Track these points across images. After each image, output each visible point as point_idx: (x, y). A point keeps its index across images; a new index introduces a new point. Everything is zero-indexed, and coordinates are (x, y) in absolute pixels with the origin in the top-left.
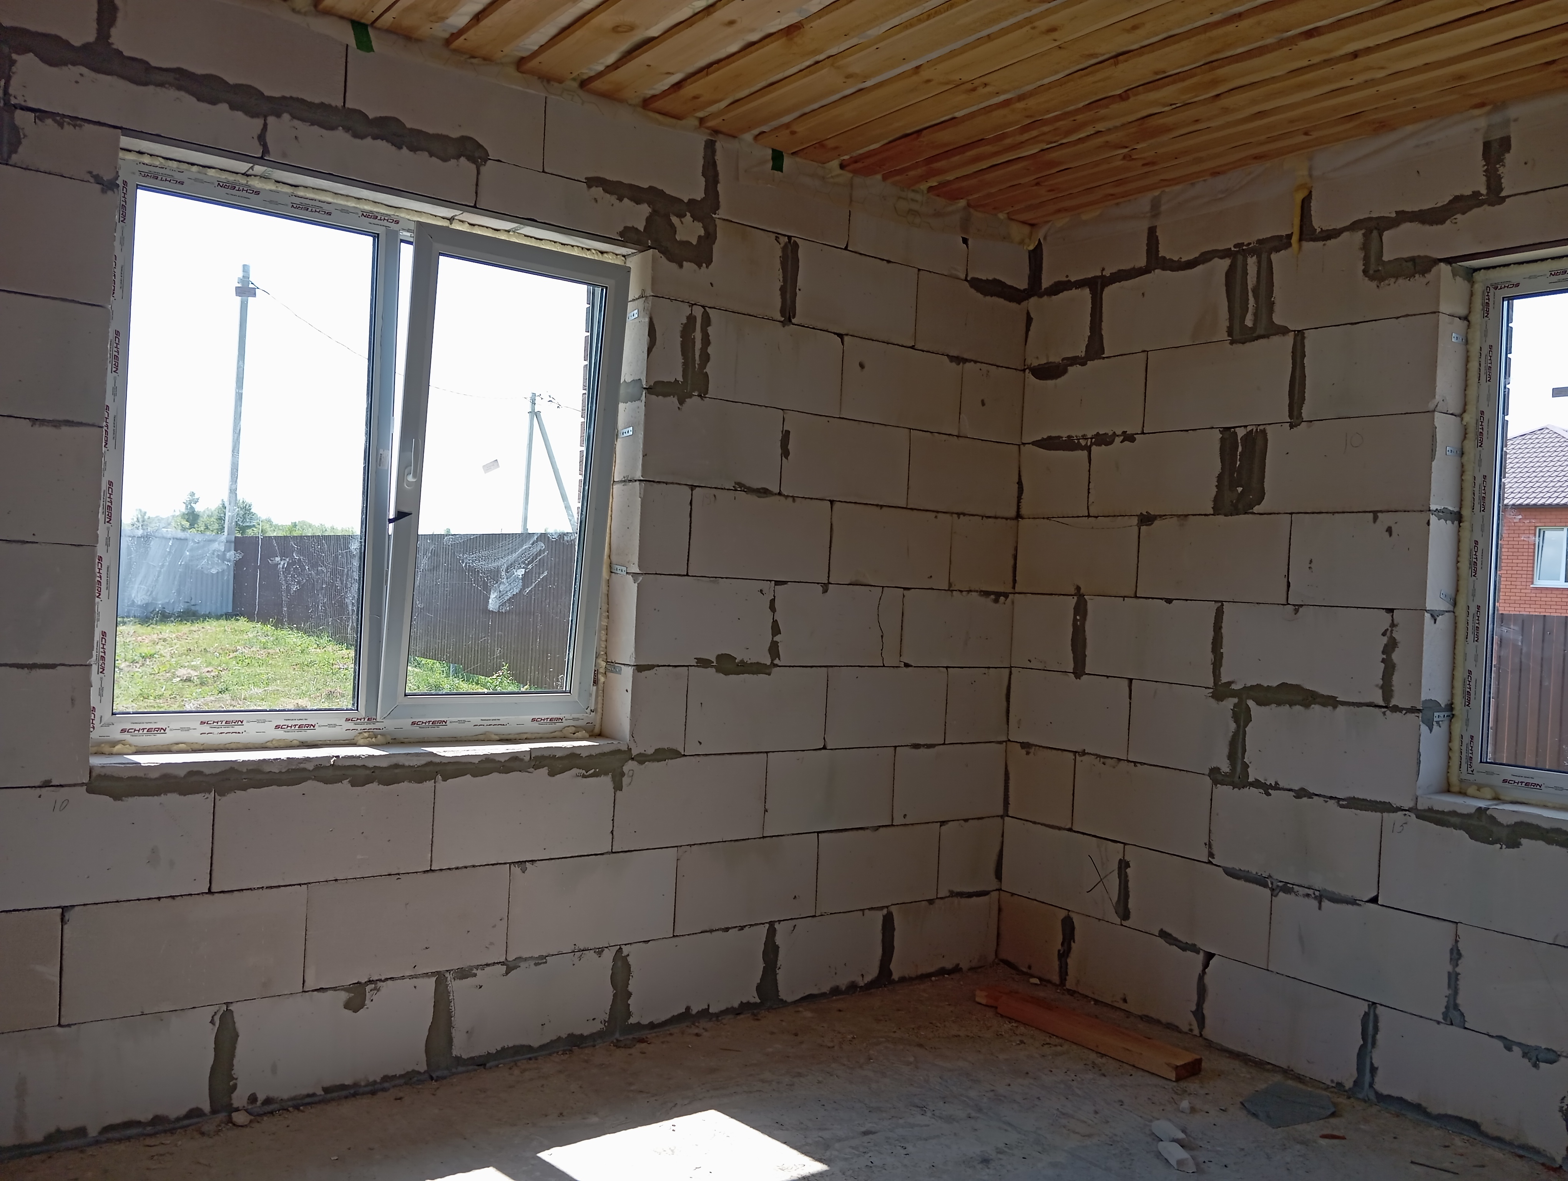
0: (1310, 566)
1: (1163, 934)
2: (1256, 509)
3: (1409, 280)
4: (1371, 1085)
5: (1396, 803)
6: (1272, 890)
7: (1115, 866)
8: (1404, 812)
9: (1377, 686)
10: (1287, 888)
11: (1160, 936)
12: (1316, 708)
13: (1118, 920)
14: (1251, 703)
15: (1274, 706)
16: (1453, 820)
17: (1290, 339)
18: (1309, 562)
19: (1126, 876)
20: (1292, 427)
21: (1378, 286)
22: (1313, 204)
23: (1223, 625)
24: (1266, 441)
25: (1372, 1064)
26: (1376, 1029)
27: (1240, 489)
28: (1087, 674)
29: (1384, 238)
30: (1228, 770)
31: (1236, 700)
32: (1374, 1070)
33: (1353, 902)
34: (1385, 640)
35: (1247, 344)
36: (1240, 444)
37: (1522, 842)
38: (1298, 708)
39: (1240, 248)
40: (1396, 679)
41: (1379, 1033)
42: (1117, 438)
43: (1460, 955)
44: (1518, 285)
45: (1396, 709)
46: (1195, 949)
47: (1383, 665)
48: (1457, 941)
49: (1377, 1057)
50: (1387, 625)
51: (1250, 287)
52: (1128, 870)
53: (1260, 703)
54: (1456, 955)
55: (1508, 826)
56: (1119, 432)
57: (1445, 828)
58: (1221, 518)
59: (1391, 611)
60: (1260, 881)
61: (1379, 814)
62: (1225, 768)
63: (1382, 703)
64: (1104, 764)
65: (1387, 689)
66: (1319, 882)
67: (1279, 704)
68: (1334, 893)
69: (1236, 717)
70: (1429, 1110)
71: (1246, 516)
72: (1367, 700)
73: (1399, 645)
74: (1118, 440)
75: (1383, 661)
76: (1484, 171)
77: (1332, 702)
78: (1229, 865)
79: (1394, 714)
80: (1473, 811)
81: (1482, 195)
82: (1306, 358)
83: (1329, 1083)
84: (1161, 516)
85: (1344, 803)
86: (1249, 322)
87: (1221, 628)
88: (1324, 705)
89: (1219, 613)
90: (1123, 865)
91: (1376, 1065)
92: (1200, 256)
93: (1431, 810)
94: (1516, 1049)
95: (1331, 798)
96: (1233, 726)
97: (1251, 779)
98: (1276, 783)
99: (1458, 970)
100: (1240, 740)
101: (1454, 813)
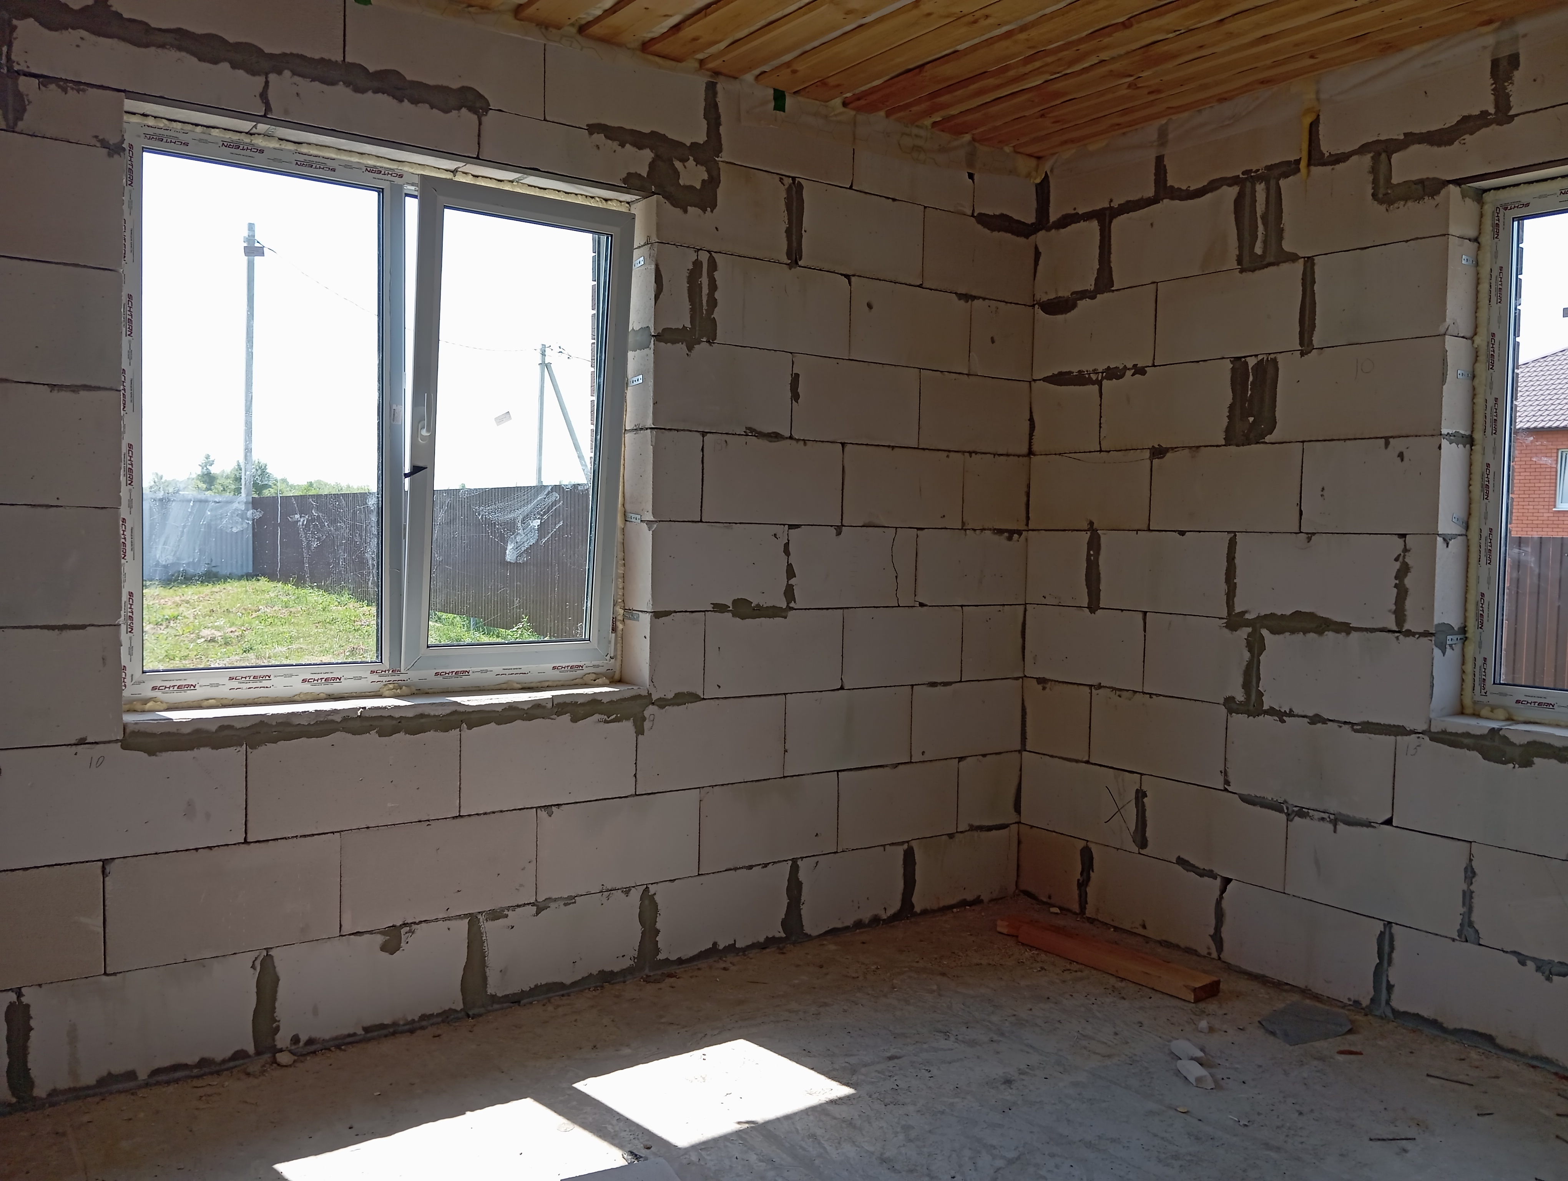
0: (1322, 493)
1: (1181, 861)
2: (1268, 439)
3: (1418, 203)
4: (1388, 1002)
5: (1410, 726)
6: (1288, 815)
7: (1133, 796)
8: (1418, 735)
9: (1390, 611)
10: (1302, 813)
11: (1177, 863)
12: (1330, 635)
13: (1136, 849)
14: (1265, 632)
15: (1287, 634)
16: (1466, 741)
17: (1300, 266)
18: (1321, 489)
19: (1143, 805)
20: (1302, 354)
21: (1387, 210)
22: (1321, 128)
23: (1237, 555)
24: (1277, 369)
25: (1388, 981)
26: (1392, 948)
27: (1251, 419)
28: (1101, 608)
29: (1392, 160)
30: (1242, 699)
31: (1250, 630)
32: (1390, 988)
33: (1368, 824)
34: (1397, 565)
35: (1257, 272)
36: (1251, 374)
37: (1535, 762)
38: (1312, 635)
39: (1247, 175)
40: (1409, 604)
41: (1395, 951)
42: (1128, 371)
43: (1474, 874)
44: (1528, 205)
45: (1409, 633)
46: (1212, 875)
47: (1395, 590)
48: (1471, 860)
49: (1394, 975)
50: (1399, 550)
51: (1259, 215)
52: (1145, 800)
53: (1273, 632)
54: (1470, 873)
55: (1520, 746)
56: (1130, 365)
57: (1458, 750)
58: (1233, 448)
59: (1403, 536)
60: (1276, 807)
61: (1393, 738)
62: (1240, 696)
63: (1395, 628)
64: (1120, 696)
65: (1400, 613)
66: (1334, 806)
67: (1293, 632)
68: (1348, 816)
69: (1250, 646)
70: (1445, 1025)
71: (1258, 445)
72: (1380, 626)
73: (1412, 570)
74: (1129, 373)
75: (1396, 586)
76: (1493, 90)
77: (1345, 628)
78: (1245, 792)
79: (1407, 638)
80: (1486, 732)
81: (1491, 114)
82: (1315, 285)
83: (1346, 1001)
84: (1172, 449)
85: (1359, 727)
86: (1258, 250)
87: (1234, 558)
88: (1338, 632)
89: (1232, 544)
90: (1140, 795)
91: (1392, 983)
92: (1208, 184)
93: (1444, 732)
94: (1529, 963)
95: (1345, 723)
96: (1247, 655)
97: (1266, 707)
98: (1291, 710)
99: (1472, 888)
100: (1255, 669)
101: (1467, 735)
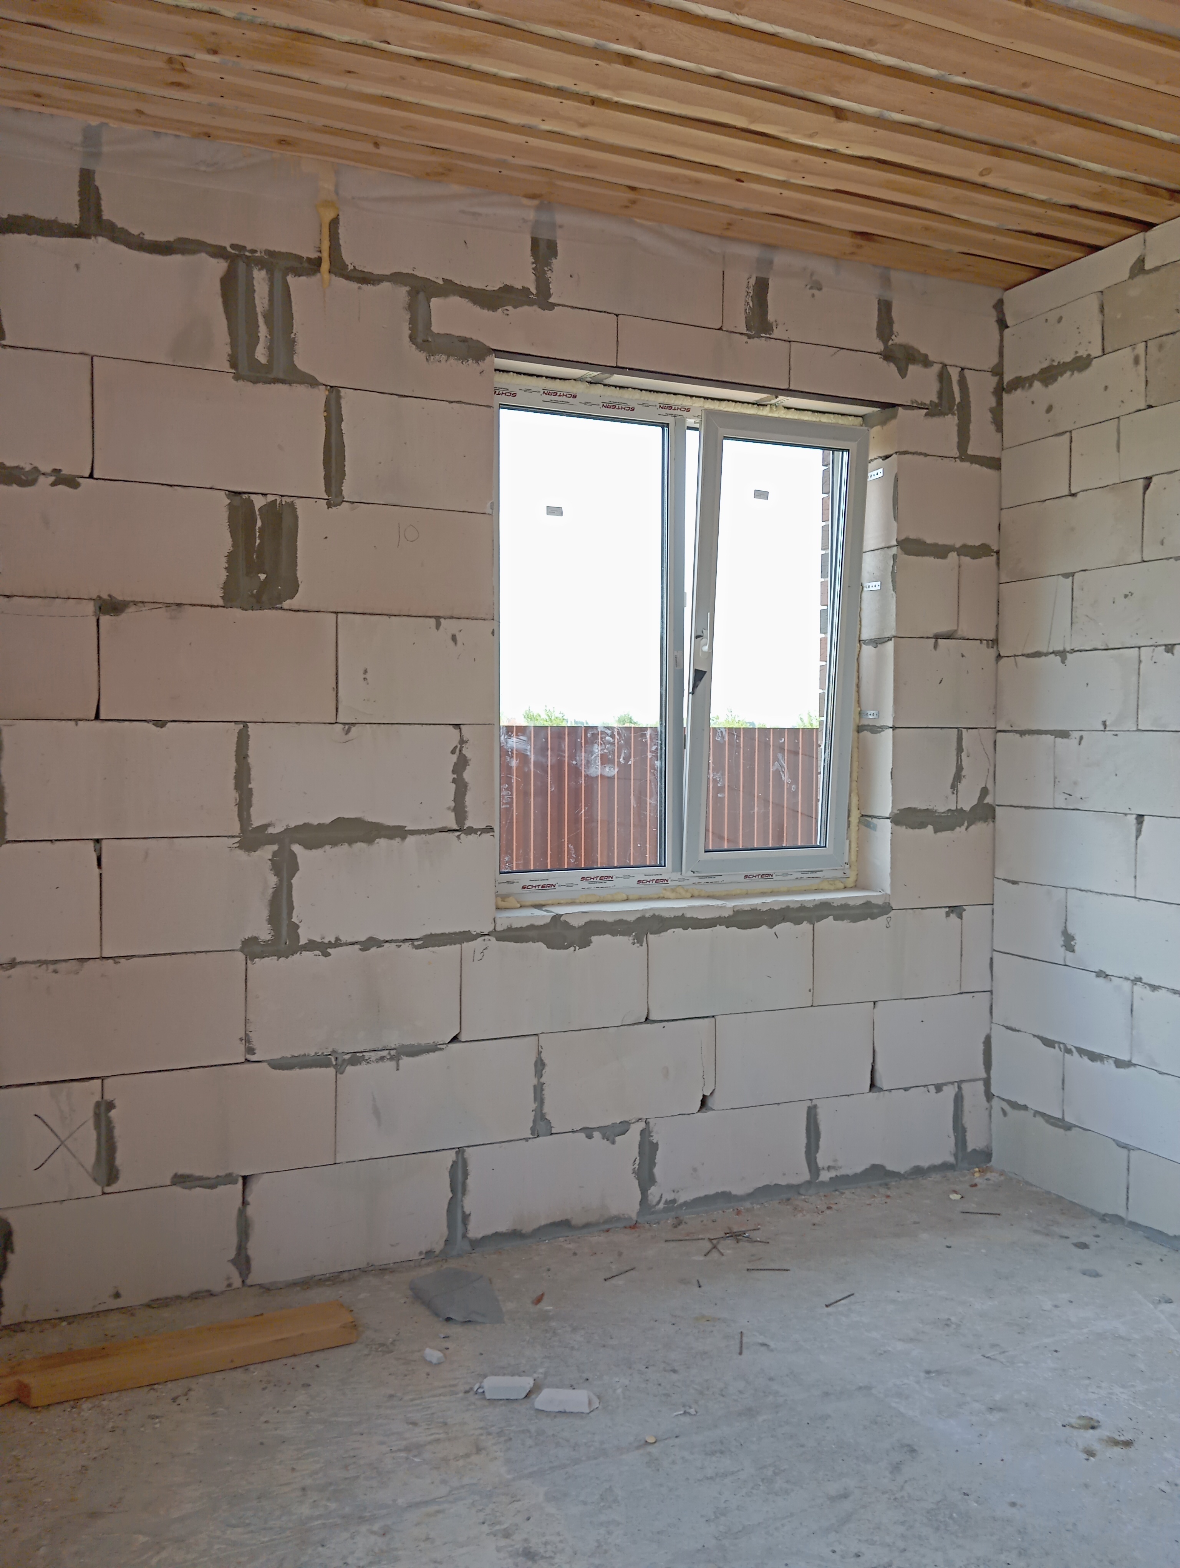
0: (364, 676)
1: (180, 1180)
2: (287, 604)
3: (462, 363)
4: (464, 1236)
5: (475, 929)
6: (336, 1066)
7: (89, 1113)
8: (483, 938)
9: (449, 808)
10: (356, 1059)
11: (173, 1184)
12: (382, 842)
13: (98, 1190)
14: (296, 848)
15: (328, 847)
16: (532, 933)
17: (321, 394)
18: (362, 672)
19: (109, 1122)
20: (329, 506)
21: (427, 359)
22: (341, 230)
23: (250, 753)
24: (296, 518)
25: (464, 1212)
26: (466, 1175)
27: (263, 577)
28: (9, 842)
29: (431, 304)
30: (269, 937)
31: (275, 847)
32: (466, 1218)
33: (434, 1048)
34: (454, 758)
35: (260, 385)
36: (258, 517)
37: (592, 940)
38: (360, 845)
39: (240, 251)
40: (469, 799)
41: (469, 1177)
42: (42, 479)
43: (543, 1065)
44: (515, 395)
45: (471, 831)
46: (229, 1179)
47: (454, 786)
48: (540, 1053)
49: (469, 1204)
50: (455, 742)
51: (259, 310)
52: (113, 1113)
53: (309, 846)
54: (540, 1065)
55: (580, 927)
56: (46, 468)
57: (524, 944)
58: (237, 613)
59: (457, 726)
60: (321, 1062)
61: (458, 946)
62: (265, 933)
63: (455, 827)
65: (460, 810)
66: (394, 1039)
67: (334, 843)
68: (412, 1046)
69: (276, 868)
70: (524, 1232)
71: (274, 612)
72: (439, 825)
73: (470, 763)
75: (454, 781)
76: (534, 269)
77: (400, 833)
78: (276, 1056)
79: (469, 836)
80: (548, 920)
81: (533, 294)
82: (343, 423)
83: (417, 1257)
84: (135, 603)
85: (420, 943)
86: (261, 354)
87: (246, 757)
88: (391, 837)
89: (243, 740)
90: (103, 1108)
91: (468, 1212)
92: (175, 241)
93: (510, 929)
94: (596, 1134)
95: (405, 940)
96: (273, 880)
97: (303, 941)
98: (337, 939)
99: (543, 1080)
100: (285, 896)
101: (532, 927)
